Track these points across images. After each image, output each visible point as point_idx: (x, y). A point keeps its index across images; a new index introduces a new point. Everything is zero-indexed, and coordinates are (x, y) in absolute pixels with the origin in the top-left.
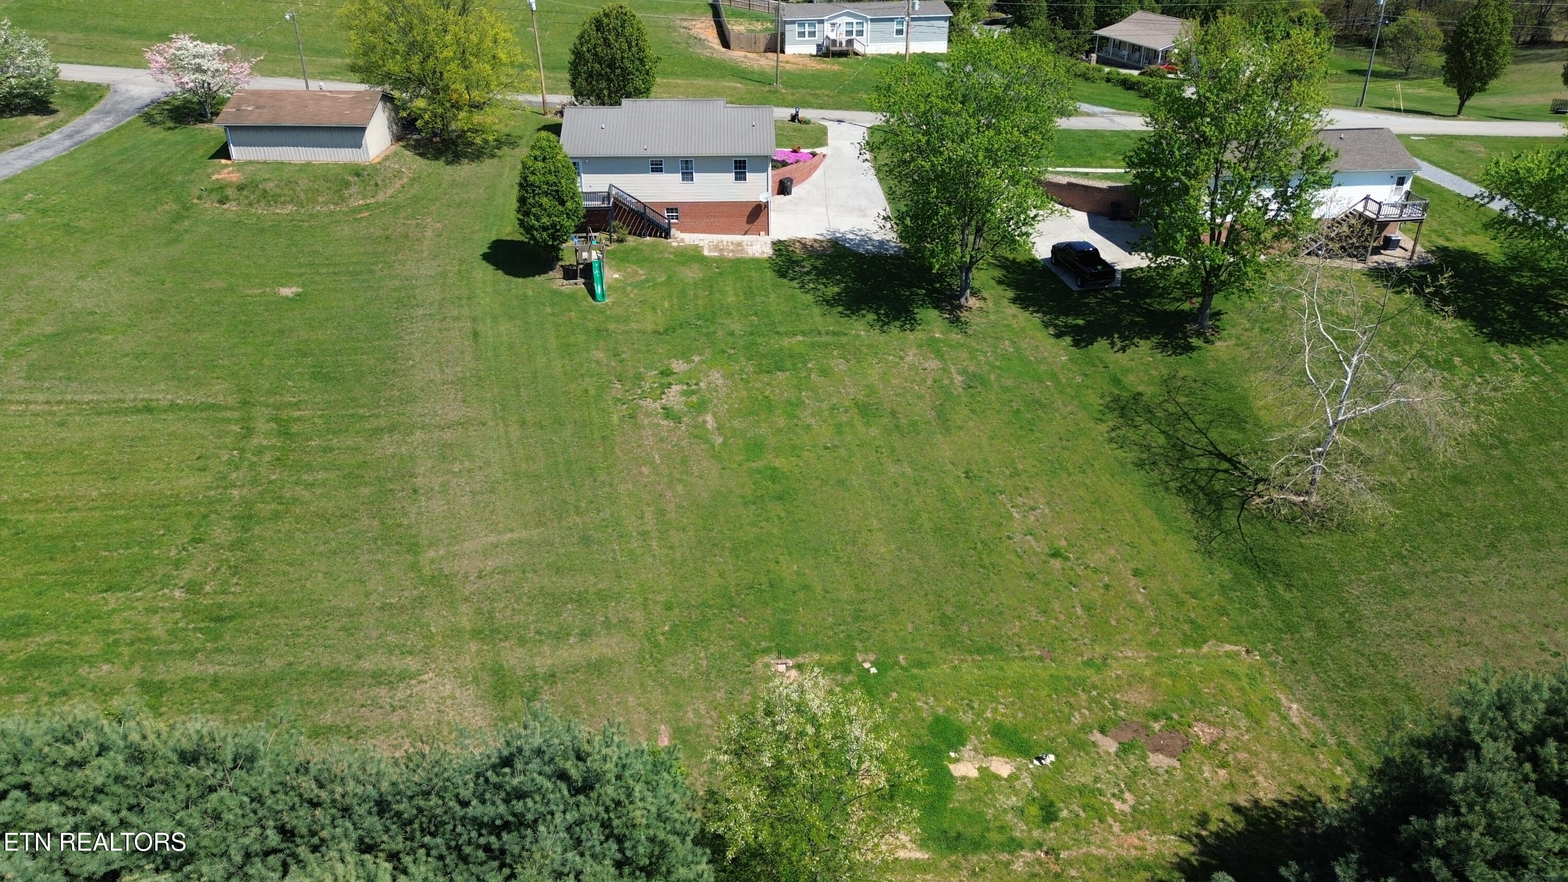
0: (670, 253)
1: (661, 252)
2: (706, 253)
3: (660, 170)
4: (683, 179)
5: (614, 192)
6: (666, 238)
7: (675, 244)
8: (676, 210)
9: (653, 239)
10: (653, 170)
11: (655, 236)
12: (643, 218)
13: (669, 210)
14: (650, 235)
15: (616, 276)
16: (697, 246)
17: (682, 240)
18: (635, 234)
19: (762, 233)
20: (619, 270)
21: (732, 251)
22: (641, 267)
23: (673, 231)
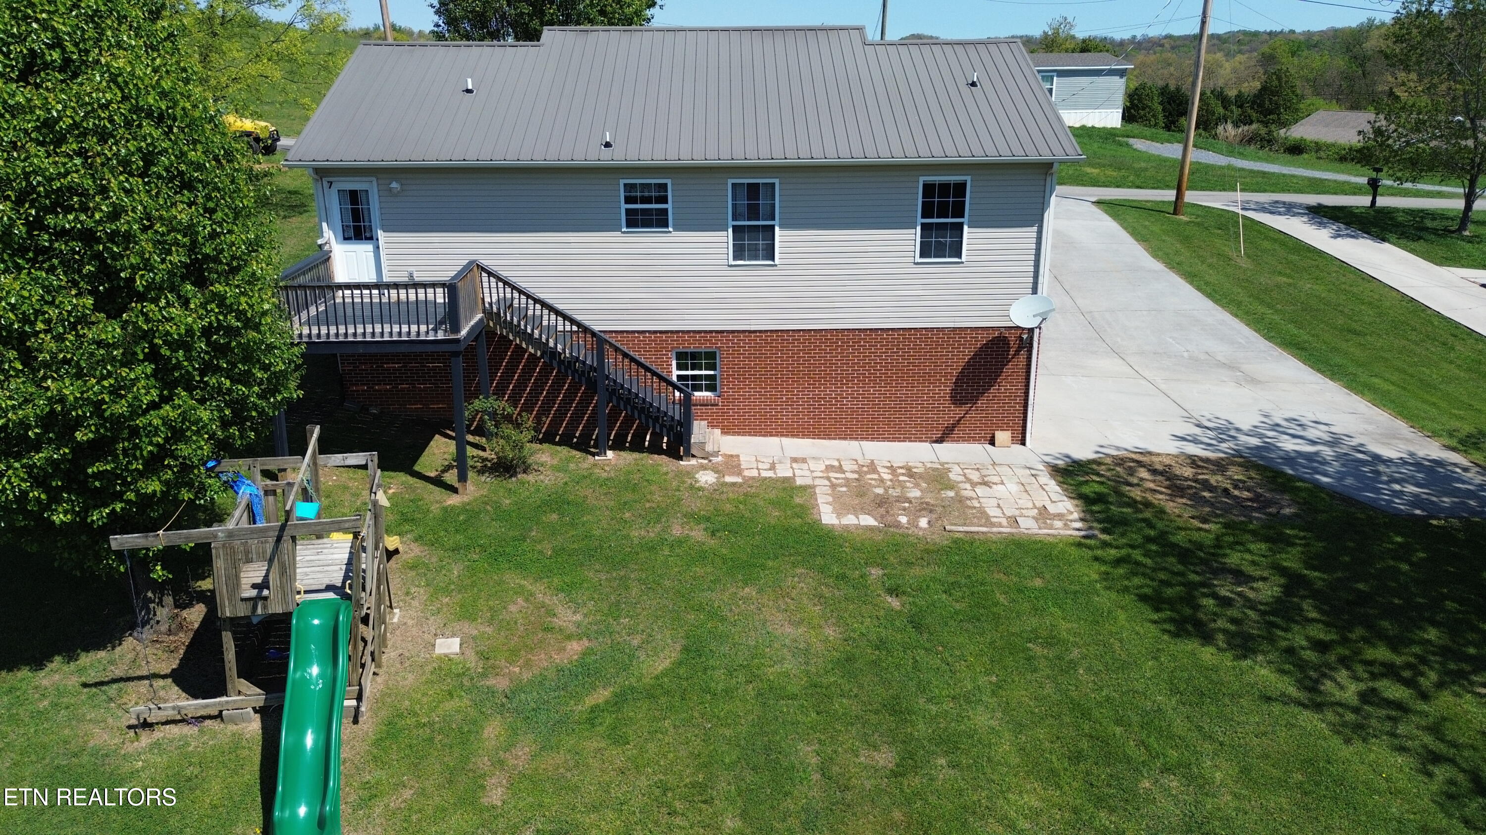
0: (693, 517)
1: (658, 515)
2: (828, 517)
3: (659, 221)
4: (739, 252)
5: (491, 293)
6: (674, 453)
7: (706, 478)
8: (710, 359)
9: (628, 458)
10: (635, 220)
11: (637, 446)
12: (592, 387)
13: (685, 359)
14: (618, 445)
15: (448, 646)
16: (787, 486)
17: (733, 463)
18: (566, 441)
19: (1002, 436)
20: (467, 613)
21: (925, 508)
22: (568, 589)
23: (700, 431)
